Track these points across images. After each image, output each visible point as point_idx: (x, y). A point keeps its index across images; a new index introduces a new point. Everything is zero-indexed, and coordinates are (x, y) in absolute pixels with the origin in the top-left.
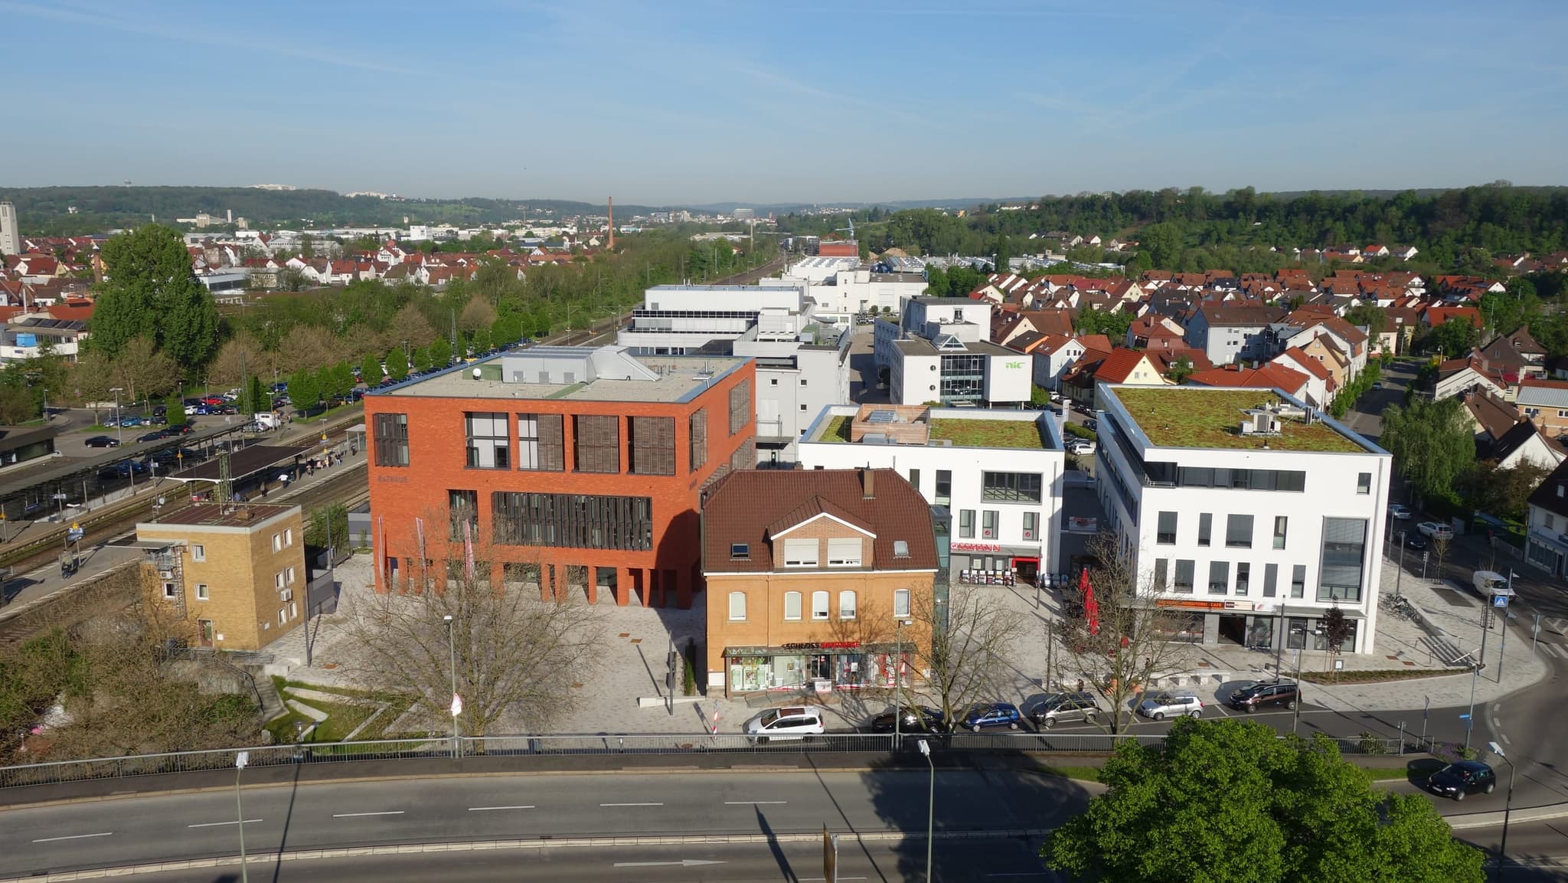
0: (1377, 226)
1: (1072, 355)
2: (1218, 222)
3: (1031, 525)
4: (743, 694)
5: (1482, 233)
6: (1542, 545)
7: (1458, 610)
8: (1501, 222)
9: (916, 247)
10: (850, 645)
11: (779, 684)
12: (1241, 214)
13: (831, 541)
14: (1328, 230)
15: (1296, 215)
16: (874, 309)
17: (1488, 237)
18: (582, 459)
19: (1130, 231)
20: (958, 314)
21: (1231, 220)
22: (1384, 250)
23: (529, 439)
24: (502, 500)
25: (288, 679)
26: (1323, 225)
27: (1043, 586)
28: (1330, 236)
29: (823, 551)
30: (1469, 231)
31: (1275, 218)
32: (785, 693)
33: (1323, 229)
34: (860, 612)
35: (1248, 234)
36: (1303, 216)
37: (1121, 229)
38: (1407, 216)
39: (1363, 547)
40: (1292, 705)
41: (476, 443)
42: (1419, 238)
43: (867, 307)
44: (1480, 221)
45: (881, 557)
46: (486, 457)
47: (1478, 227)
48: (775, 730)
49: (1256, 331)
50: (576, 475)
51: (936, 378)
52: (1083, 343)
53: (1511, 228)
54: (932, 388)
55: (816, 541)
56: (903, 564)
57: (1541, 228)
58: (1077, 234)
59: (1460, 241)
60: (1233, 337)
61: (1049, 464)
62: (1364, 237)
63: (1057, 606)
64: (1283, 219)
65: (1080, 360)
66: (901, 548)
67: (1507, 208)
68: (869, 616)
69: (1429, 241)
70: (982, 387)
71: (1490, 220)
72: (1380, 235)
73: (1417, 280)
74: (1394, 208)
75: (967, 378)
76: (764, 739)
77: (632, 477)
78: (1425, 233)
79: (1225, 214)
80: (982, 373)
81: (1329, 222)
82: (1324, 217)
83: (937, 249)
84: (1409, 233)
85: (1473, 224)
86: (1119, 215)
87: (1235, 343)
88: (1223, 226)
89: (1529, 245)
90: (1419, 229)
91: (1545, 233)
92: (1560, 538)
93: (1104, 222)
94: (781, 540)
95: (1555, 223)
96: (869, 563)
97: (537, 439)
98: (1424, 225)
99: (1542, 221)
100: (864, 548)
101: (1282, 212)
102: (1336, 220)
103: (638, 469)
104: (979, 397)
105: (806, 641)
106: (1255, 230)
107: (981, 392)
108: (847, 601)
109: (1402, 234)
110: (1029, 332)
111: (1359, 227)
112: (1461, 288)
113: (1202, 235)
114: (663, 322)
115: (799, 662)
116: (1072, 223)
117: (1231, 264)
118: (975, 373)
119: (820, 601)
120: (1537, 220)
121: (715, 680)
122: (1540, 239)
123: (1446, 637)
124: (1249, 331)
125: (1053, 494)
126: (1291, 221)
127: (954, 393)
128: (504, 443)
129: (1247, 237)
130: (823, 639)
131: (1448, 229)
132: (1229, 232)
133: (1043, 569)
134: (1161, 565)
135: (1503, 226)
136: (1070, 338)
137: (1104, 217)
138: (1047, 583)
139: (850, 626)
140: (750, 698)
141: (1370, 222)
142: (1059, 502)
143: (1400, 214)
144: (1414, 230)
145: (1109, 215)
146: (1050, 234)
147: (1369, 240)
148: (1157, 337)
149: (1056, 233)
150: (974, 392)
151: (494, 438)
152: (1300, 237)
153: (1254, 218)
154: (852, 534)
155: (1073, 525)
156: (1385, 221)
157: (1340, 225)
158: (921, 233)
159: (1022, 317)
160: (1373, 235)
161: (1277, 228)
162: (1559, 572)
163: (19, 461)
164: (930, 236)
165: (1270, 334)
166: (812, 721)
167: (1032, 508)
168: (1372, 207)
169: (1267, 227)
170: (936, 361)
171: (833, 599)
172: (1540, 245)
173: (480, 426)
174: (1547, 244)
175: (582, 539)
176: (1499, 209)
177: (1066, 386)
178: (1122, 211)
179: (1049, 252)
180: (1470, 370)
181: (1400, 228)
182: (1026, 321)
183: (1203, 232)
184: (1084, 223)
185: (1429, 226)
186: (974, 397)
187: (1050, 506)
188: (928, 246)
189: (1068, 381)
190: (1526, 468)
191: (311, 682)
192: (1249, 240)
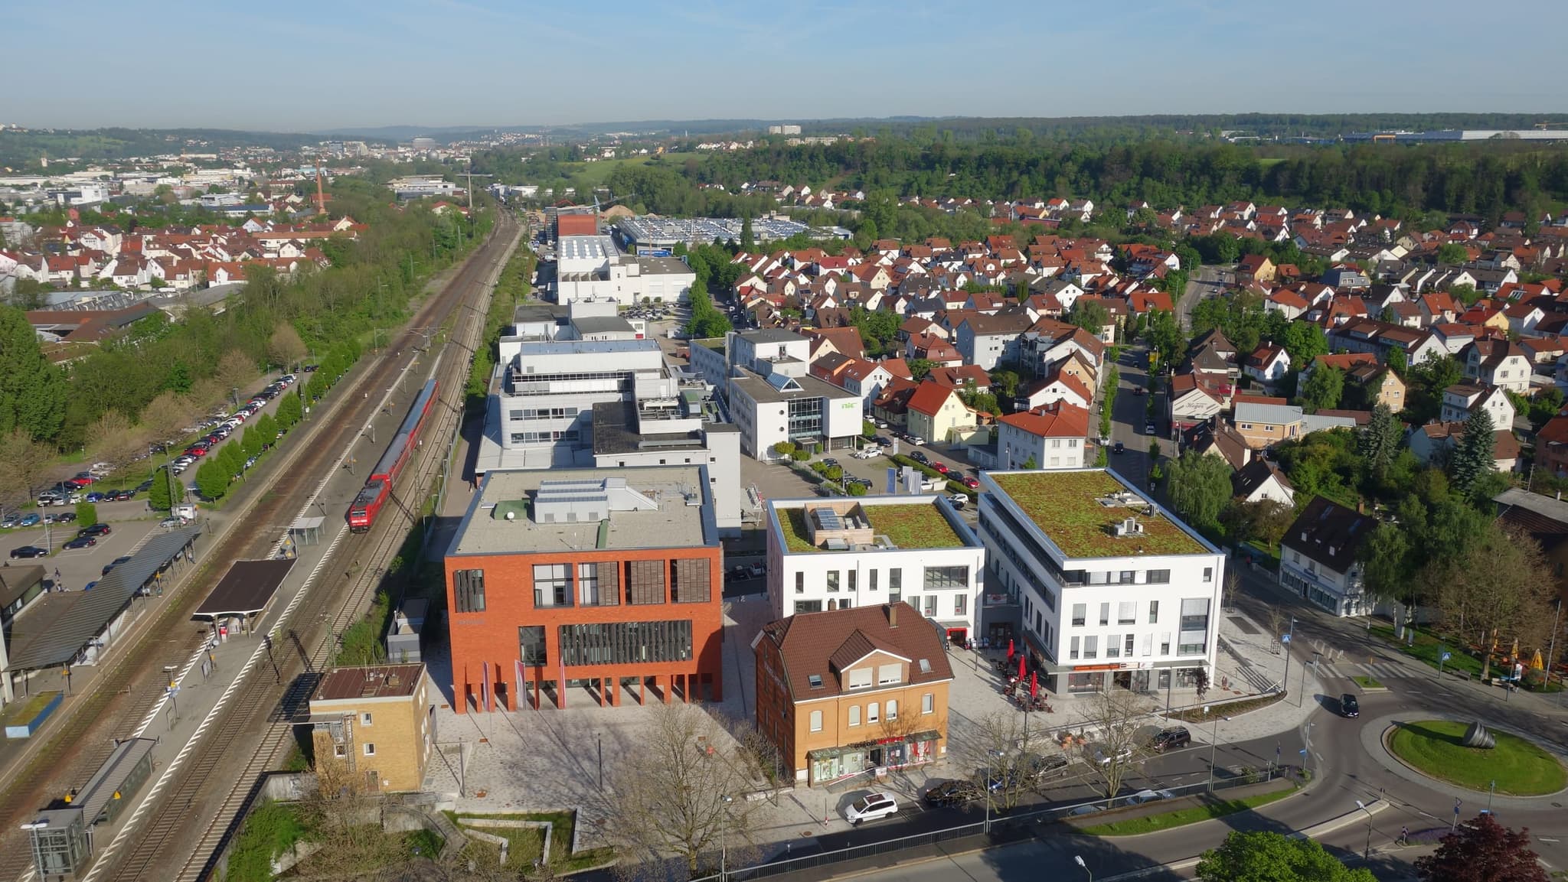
0: (1057, 180)
1: (878, 380)
2: (917, 173)
3: (961, 604)
4: (821, 783)
5: (1144, 188)
6: (1292, 574)
7: (1251, 638)
8: (1159, 178)
9: (641, 206)
10: (894, 739)
11: (846, 772)
12: (937, 165)
13: (881, 668)
14: (1015, 183)
15: (986, 167)
16: (646, 300)
17: (1150, 190)
18: (634, 595)
19: (838, 180)
20: (782, 350)
21: (929, 172)
22: (1064, 204)
23: (583, 579)
24: (567, 630)
25: (457, 812)
26: (1008, 178)
27: (971, 648)
28: (1018, 189)
29: (875, 675)
30: (1133, 186)
31: (968, 170)
32: (854, 780)
33: (1011, 181)
34: (900, 715)
35: (945, 184)
36: (992, 169)
37: (827, 179)
38: (1081, 171)
39: (1207, 617)
40: (1186, 745)
41: (538, 586)
42: (1092, 191)
43: (640, 299)
44: (1142, 175)
45: (914, 676)
46: (548, 598)
47: (1140, 183)
48: (869, 814)
49: (1012, 337)
50: (629, 607)
51: (784, 421)
52: (887, 368)
53: (1167, 182)
54: (782, 429)
55: (871, 669)
56: (928, 677)
57: (1191, 183)
58: (787, 184)
59: (1126, 194)
60: (995, 343)
61: (973, 559)
62: (1046, 189)
63: (988, 665)
64: (975, 171)
65: (888, 387)
66: (924, 664)
67: (1163, 165)
68: (907, 717)
69: (1101, 194)
70: (822, 424)
71: (1150, 175)
72: (1060, 189)
73: (1105, 247)
74: (1070, 163)
75: (809, 417)
76: (860, 821)
77: (675, 605)
78: (1097, 187)
79: (923, 165)
80: (821, 413)
81: (1015, 175)
82: (1010, 169)
83: (662, 206)
84: (1084, 187)
85: (1136, 179)
86: (826, 165)
87: (996, 348)
88: (923, 176)
89: (1183, 199)
90: (1092, 182)
91: (1195, 187)
92: (1305, 570)
93: (812, 171)
94: (847, 672)
95: (1202, 178)
96: (907, 680)
97: (591, 579)
98: (1096, 178)
99: (1191, 176)
100: (903, 669)
101: (974, 165)
102: (1021, 174)
103: (680, 599)
104: (819, 433)
105: (863, 739)
106: (950, 181)
107: (820, 429)
108: (891, 707)
109: (1077, 188)
110: (832, 353)
111: (1042, 180)
112: (1144, 258)
113: (904, 186)
114: (541, 385)
115: (860, 755)
116: (781, 172)
117: (946, 230)
118: (815, 413)
119: (873, 710)
120: (1188, 175)
121: (801, 775)
122: (1191, 193)
123: (1254, 667)
124: (1006, 338)
125: (977, 582)
126: (982, 173)
127: (798, 431)
128: (562, 584)
129: (945, 188)
130: (876, 737)
131: (1117, 184)
132: (928, 183)
133: (970, 635)
134: (1075, 640)
135: (1160, 181)
136: (875, 366)
137: (812, 166)
138: (974, 645)
139: (895, 726)
140: (829, 787)
141: (1051, 175)
142: (981, 586)
143: (1076, 169)
144: (1088, 184)
145: (816, 164)
146: (761, 183)
147: (1050, 192)
148: (935, 348)
149: (768, 183)
150: (815, 429)
151: (553, 580)
152: (991, 189)
153: (949, 169)
154: (894, 661)
155: (990, 600)
156: (1063, 175)
157: (1025, 178)
158: (645, 190)
159: (823, 339)
160: (1054, 188)
161: (970, 180)
162: (1305, 593)
163: (24, 604)
164: (653, 193)
165: (1025, 342)
166: (890, 804)
167: (962, 591)
168: (1051, 161)
169: (961, 179)
170: (784, 406)
171: (881, 708)
172: (1191, 199)
173: (541, 572)
174: (1196, 198)
175: (632, 655)
176: (1157, 166)
177: (878, 412)
178: (829, 161)
179: (774, 213)
180: (1197, 390)
181: (1076, 182)
182: (827, 342)
183: (904, 182)
184: (793, 172)
185: (1101, 180)
186: (814, 433)
187: (974, 589)
188: (653, 202)
189: (881, 406)
190: (1266, 503)
191: (476, 812)
192: (947, 191)
